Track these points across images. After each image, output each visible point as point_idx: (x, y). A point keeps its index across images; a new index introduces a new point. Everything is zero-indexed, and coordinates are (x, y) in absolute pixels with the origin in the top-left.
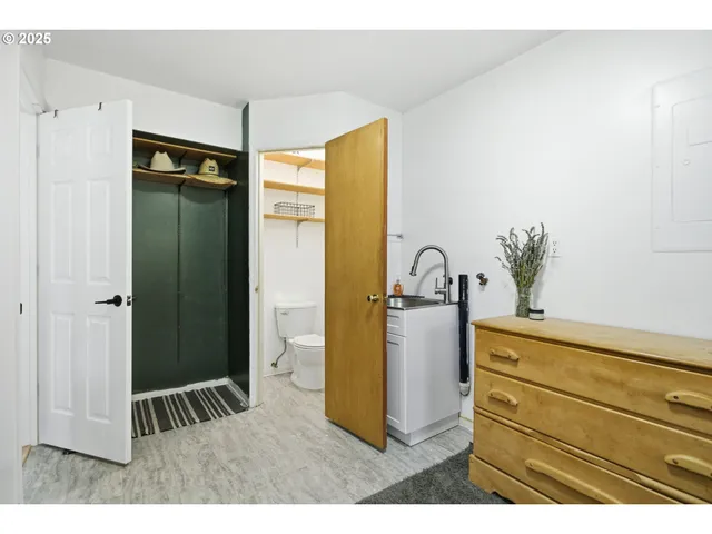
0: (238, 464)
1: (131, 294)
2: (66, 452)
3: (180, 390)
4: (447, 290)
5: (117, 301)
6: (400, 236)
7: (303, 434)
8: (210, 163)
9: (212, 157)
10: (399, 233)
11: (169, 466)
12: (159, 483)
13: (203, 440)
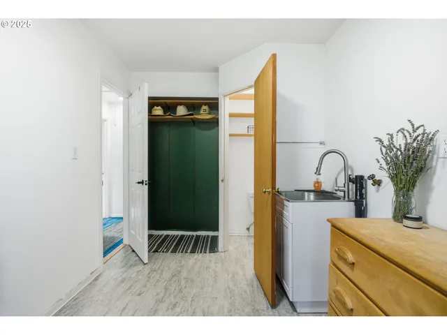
0: (187, 282)
1: (147, 179)
2: (133, 251)
3: (195, 234)
4: (346, 189)
5: (142, 183)
6: (321, 143)
7: (233, 276)
8: (204, 107)
9: (205, 104)
10: (322, 140)
11: (159, 271)
12: (150, 277)
13: (183, 263)
